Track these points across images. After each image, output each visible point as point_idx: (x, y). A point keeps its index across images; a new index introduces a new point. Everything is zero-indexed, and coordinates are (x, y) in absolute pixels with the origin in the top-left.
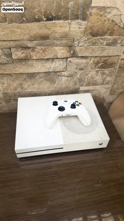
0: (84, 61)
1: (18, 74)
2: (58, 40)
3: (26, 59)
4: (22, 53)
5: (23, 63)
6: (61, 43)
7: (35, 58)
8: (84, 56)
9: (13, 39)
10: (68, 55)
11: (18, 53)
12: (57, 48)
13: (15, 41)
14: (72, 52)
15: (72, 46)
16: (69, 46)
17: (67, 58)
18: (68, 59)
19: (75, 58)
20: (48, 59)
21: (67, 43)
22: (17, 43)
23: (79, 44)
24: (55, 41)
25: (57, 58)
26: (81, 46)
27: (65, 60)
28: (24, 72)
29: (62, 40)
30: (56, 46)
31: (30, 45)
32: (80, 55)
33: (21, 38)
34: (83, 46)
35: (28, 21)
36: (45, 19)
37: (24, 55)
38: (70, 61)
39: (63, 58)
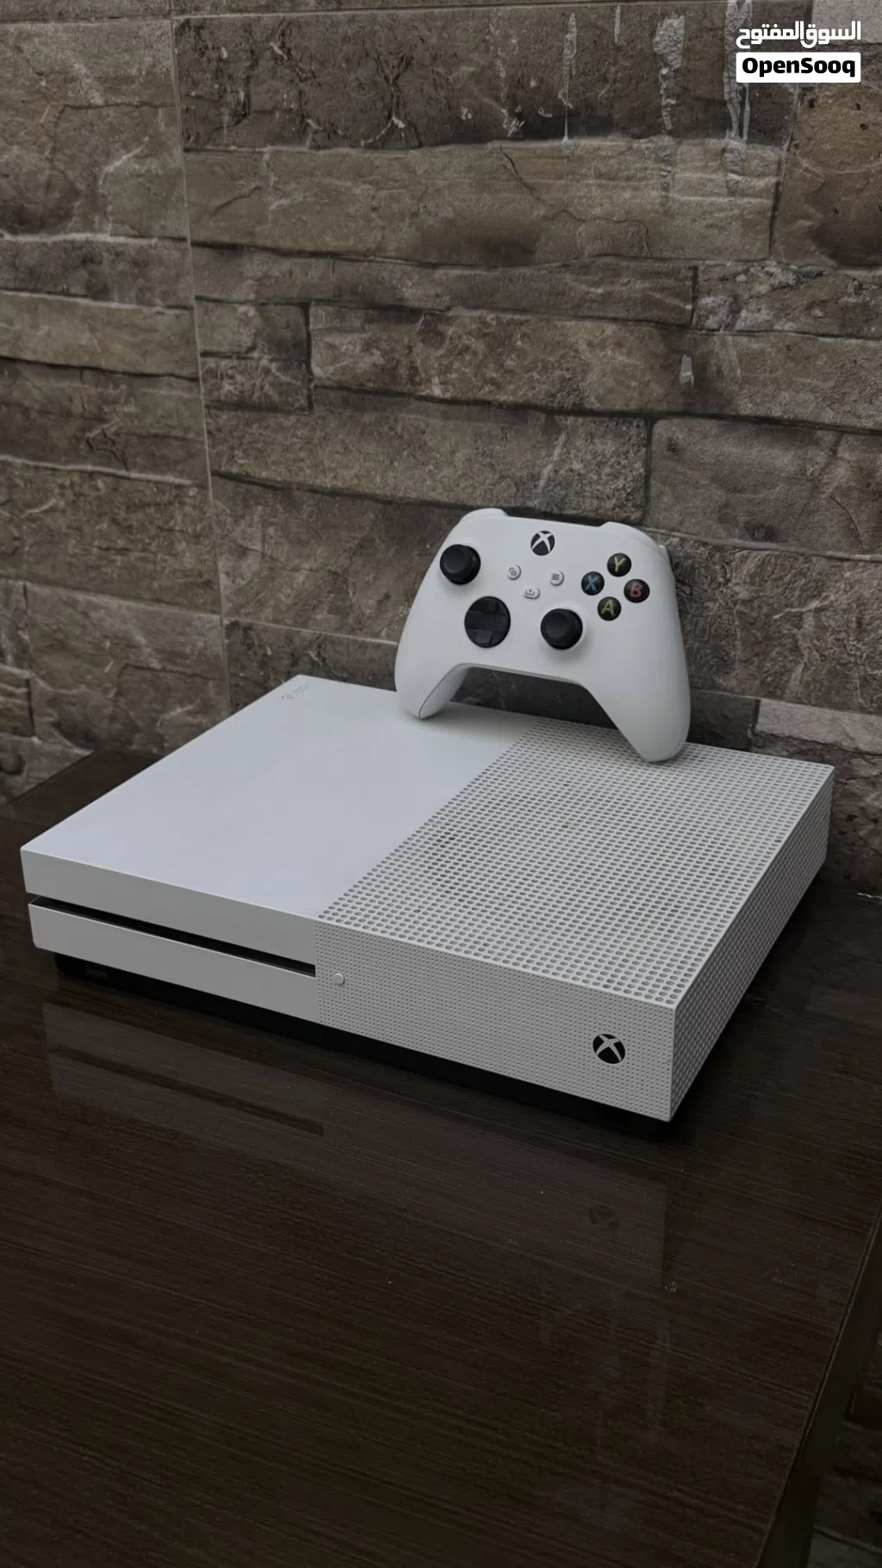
0: (783, 459)
1: (334, 493)
2: (585, 269)
3: (386, 393)
4: (368, 347)
5: (368, 418)
6: (606, 297)
7: (437, 392)
8: (777, 412)
9: (329, 242)
10: (657, 390)
11: (345, 342)
12: (580, 332)
13: (335, 255)
14: (687, 374)
15: (684, 327)
16: (660, 324)
17: (649, 418)
18: (661, 428)
19: (711, 426)
20: (519, 411)
21: (647, 302)
22: (348, 271)
23: (735, 311)
24: (568, 278)
25: (580, 411)
26: (749, 333)
27: (634, 430)
28: (365, 487)
29: (616, 273)
30: (578, 313)
31: (414, 291)
32: (746, 408)
33: (372, 239)
34: (768, 329)
35: (419, 137)
36: (513, 126)
37: (376, 357)
38: (673, 447)
39: (623, 416)
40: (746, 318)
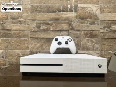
0: (78, 32)
3: (47, 30)
5: (45, 32)
6: (65, 22)
12: (63, 25)
14: (71, 27)
16: (69, 24)
18: (69, 31)
24: (62, 21)
25: (63, 30)
32: (75, 29)
34: (77, 24)
36: (58, 11)
39: (66, 30)
40: (75, 23)
